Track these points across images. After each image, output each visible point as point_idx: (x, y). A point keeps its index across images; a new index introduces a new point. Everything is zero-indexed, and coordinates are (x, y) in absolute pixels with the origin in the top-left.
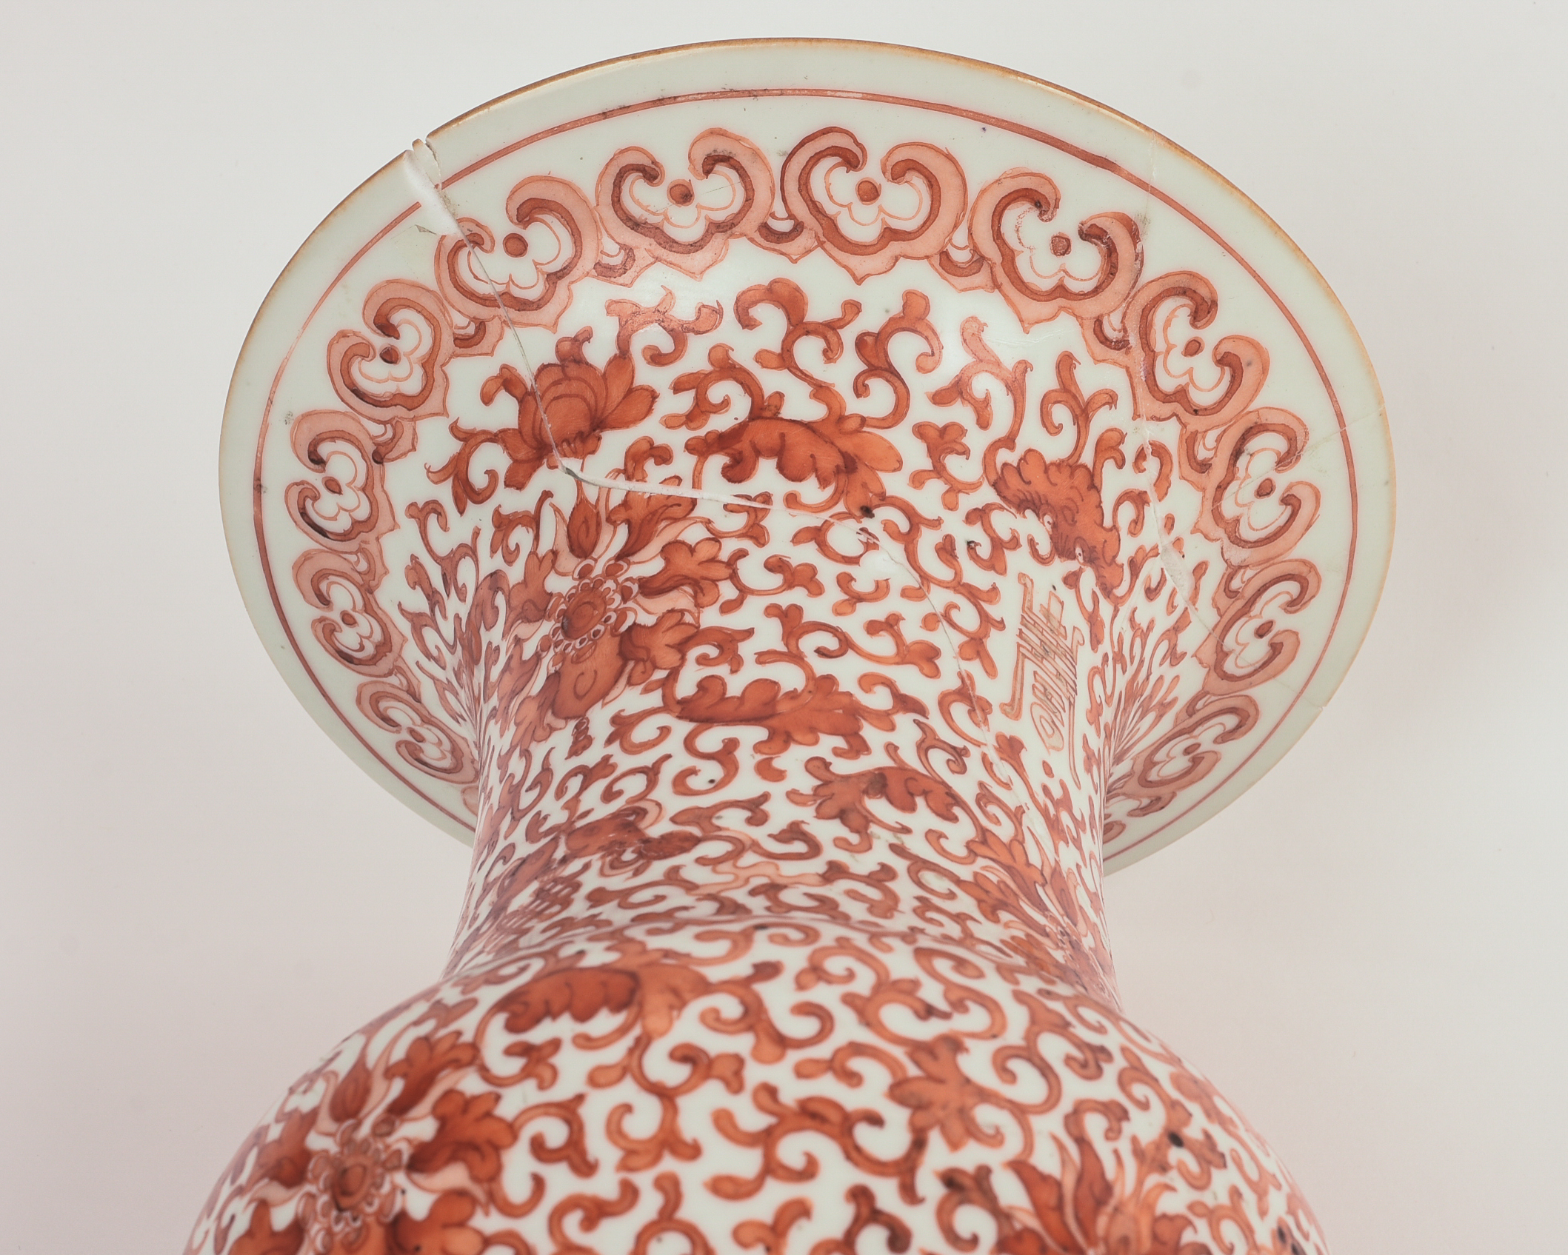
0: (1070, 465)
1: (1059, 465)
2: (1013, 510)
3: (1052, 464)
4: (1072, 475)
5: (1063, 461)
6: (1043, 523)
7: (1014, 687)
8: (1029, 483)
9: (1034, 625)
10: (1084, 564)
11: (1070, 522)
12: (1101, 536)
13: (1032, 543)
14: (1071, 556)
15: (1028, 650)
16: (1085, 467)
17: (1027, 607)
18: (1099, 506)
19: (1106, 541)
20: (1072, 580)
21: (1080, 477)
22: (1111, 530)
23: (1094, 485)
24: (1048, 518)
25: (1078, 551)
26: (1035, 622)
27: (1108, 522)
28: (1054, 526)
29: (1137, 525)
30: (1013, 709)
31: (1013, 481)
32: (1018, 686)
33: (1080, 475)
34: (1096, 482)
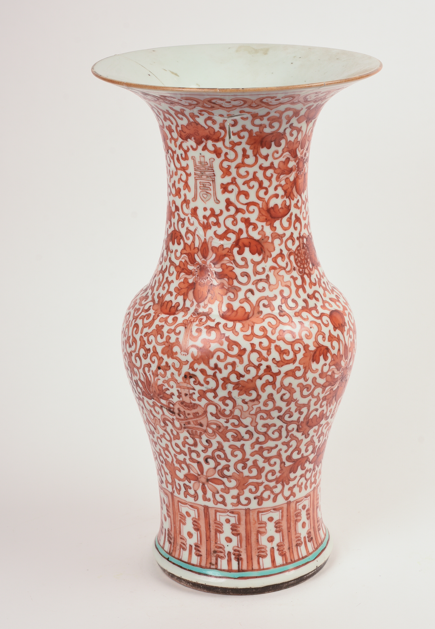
0: (190, 123)
1: (188, 125)
2: (185, 141)
3: (187, 126)
4: (192, 125)
5: (188, 124)
6: (192, 140)
7: (195, 191)
8: (185, 132)
9: (198, 169)
10: (206, 141)
11: (198, 135)
12: (207, 132)
13: (192, 147)
14: (202, 142)
15: (197, 177)
16: (193, 122)
17: (195, 165)
18: (202, 126)
19: (209, 131)
20: (205, 148)
21: (194, 125)
22: (208, 128)
23: (197, 124)
24: (193, 138)
25: (203, 139)
26: (198, 167)
27: (206, 127)
28: (195, 139)
29: (214, 122)
30: (195, 199)
31: (183, 134)
32: (196, 190)
33: (193, 124)
34: (197, 123)
